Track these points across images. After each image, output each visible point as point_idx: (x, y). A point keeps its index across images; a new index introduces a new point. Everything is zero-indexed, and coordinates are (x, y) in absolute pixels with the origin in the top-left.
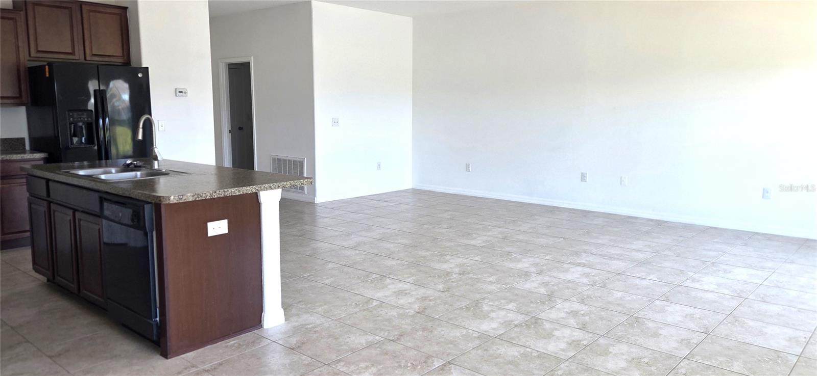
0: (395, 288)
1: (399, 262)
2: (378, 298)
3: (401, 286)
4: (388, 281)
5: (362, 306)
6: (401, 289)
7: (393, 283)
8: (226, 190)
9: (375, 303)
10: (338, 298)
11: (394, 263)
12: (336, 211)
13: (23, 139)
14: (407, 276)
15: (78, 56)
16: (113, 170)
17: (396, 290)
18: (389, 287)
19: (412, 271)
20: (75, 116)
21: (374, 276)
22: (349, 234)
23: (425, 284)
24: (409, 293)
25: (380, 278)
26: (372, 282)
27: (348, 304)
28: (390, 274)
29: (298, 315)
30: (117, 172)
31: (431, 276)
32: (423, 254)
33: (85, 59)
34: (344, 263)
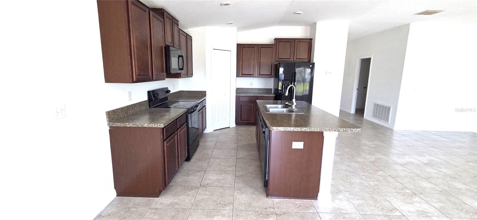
0: (420, 207)
1: (434, 186)
2: (402, 211)
3: (425, 207)
4: (417, 199)
5: (386, 212)
6: (425, 210)
7: (420, 203)
8: (302, 128)
9: (397, 213)
10: (373, 198)
11: (429, 185)
12: (405, 137)
13: (272, 89)
14: (435, 201)
15: (292, 60)
16: (280, 106)
17: (420, 209)
18: (415, 204)
19: (442, 197)
20: (284, 82)
21: (408, 191)
22: (404, 154)
23: (449, 214)
24: (430, 217)
25: (411, 194)
26: (404, 195)
27: (377, 206)
28: (421, 194)
29: (341, 200)
30: (281, 108)
31: (458, 209)
32: (459, 186)
33: (294, 61)
34: (390, 174)
